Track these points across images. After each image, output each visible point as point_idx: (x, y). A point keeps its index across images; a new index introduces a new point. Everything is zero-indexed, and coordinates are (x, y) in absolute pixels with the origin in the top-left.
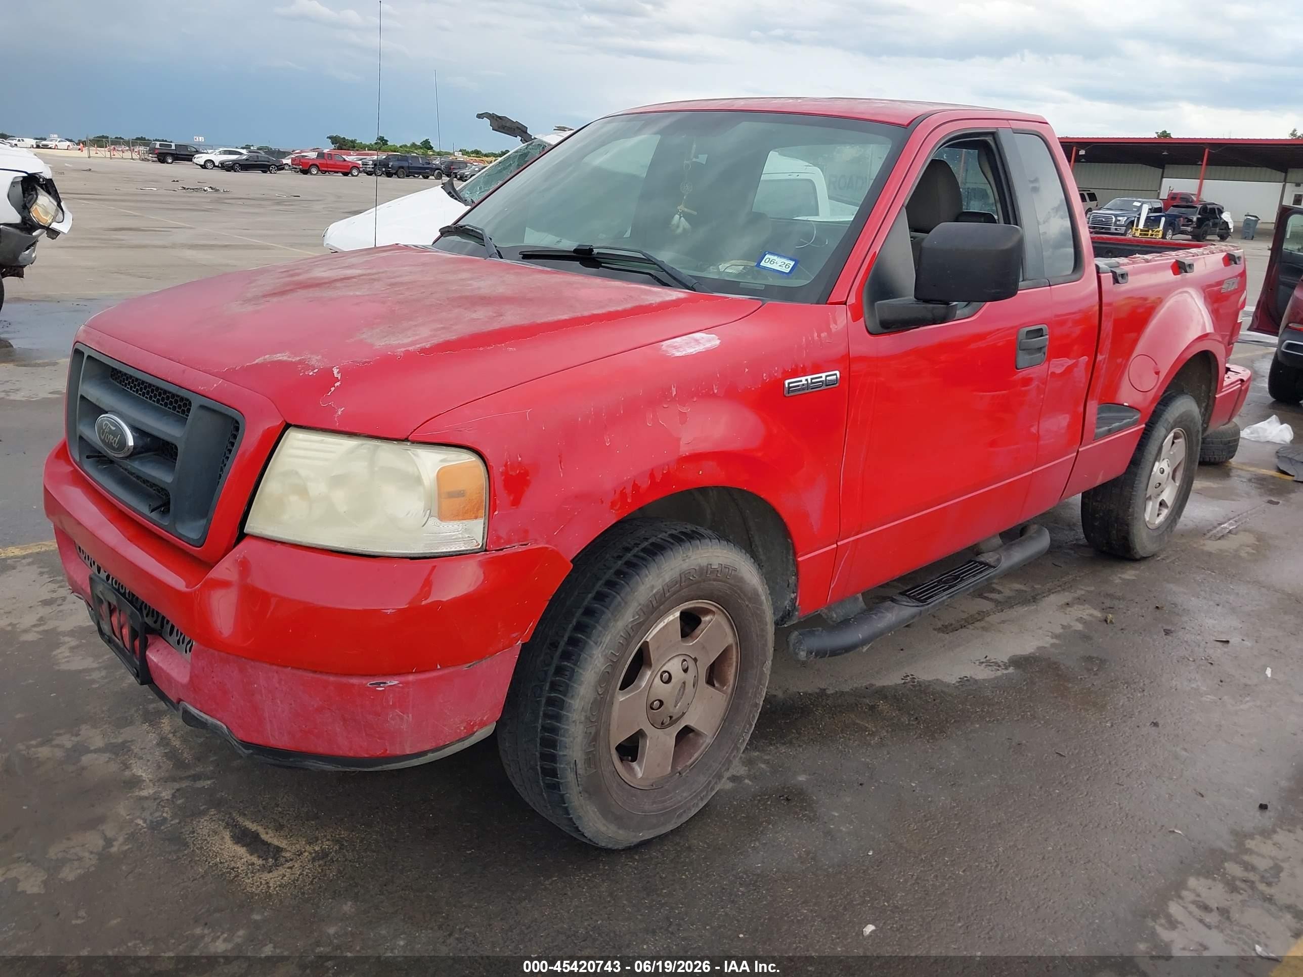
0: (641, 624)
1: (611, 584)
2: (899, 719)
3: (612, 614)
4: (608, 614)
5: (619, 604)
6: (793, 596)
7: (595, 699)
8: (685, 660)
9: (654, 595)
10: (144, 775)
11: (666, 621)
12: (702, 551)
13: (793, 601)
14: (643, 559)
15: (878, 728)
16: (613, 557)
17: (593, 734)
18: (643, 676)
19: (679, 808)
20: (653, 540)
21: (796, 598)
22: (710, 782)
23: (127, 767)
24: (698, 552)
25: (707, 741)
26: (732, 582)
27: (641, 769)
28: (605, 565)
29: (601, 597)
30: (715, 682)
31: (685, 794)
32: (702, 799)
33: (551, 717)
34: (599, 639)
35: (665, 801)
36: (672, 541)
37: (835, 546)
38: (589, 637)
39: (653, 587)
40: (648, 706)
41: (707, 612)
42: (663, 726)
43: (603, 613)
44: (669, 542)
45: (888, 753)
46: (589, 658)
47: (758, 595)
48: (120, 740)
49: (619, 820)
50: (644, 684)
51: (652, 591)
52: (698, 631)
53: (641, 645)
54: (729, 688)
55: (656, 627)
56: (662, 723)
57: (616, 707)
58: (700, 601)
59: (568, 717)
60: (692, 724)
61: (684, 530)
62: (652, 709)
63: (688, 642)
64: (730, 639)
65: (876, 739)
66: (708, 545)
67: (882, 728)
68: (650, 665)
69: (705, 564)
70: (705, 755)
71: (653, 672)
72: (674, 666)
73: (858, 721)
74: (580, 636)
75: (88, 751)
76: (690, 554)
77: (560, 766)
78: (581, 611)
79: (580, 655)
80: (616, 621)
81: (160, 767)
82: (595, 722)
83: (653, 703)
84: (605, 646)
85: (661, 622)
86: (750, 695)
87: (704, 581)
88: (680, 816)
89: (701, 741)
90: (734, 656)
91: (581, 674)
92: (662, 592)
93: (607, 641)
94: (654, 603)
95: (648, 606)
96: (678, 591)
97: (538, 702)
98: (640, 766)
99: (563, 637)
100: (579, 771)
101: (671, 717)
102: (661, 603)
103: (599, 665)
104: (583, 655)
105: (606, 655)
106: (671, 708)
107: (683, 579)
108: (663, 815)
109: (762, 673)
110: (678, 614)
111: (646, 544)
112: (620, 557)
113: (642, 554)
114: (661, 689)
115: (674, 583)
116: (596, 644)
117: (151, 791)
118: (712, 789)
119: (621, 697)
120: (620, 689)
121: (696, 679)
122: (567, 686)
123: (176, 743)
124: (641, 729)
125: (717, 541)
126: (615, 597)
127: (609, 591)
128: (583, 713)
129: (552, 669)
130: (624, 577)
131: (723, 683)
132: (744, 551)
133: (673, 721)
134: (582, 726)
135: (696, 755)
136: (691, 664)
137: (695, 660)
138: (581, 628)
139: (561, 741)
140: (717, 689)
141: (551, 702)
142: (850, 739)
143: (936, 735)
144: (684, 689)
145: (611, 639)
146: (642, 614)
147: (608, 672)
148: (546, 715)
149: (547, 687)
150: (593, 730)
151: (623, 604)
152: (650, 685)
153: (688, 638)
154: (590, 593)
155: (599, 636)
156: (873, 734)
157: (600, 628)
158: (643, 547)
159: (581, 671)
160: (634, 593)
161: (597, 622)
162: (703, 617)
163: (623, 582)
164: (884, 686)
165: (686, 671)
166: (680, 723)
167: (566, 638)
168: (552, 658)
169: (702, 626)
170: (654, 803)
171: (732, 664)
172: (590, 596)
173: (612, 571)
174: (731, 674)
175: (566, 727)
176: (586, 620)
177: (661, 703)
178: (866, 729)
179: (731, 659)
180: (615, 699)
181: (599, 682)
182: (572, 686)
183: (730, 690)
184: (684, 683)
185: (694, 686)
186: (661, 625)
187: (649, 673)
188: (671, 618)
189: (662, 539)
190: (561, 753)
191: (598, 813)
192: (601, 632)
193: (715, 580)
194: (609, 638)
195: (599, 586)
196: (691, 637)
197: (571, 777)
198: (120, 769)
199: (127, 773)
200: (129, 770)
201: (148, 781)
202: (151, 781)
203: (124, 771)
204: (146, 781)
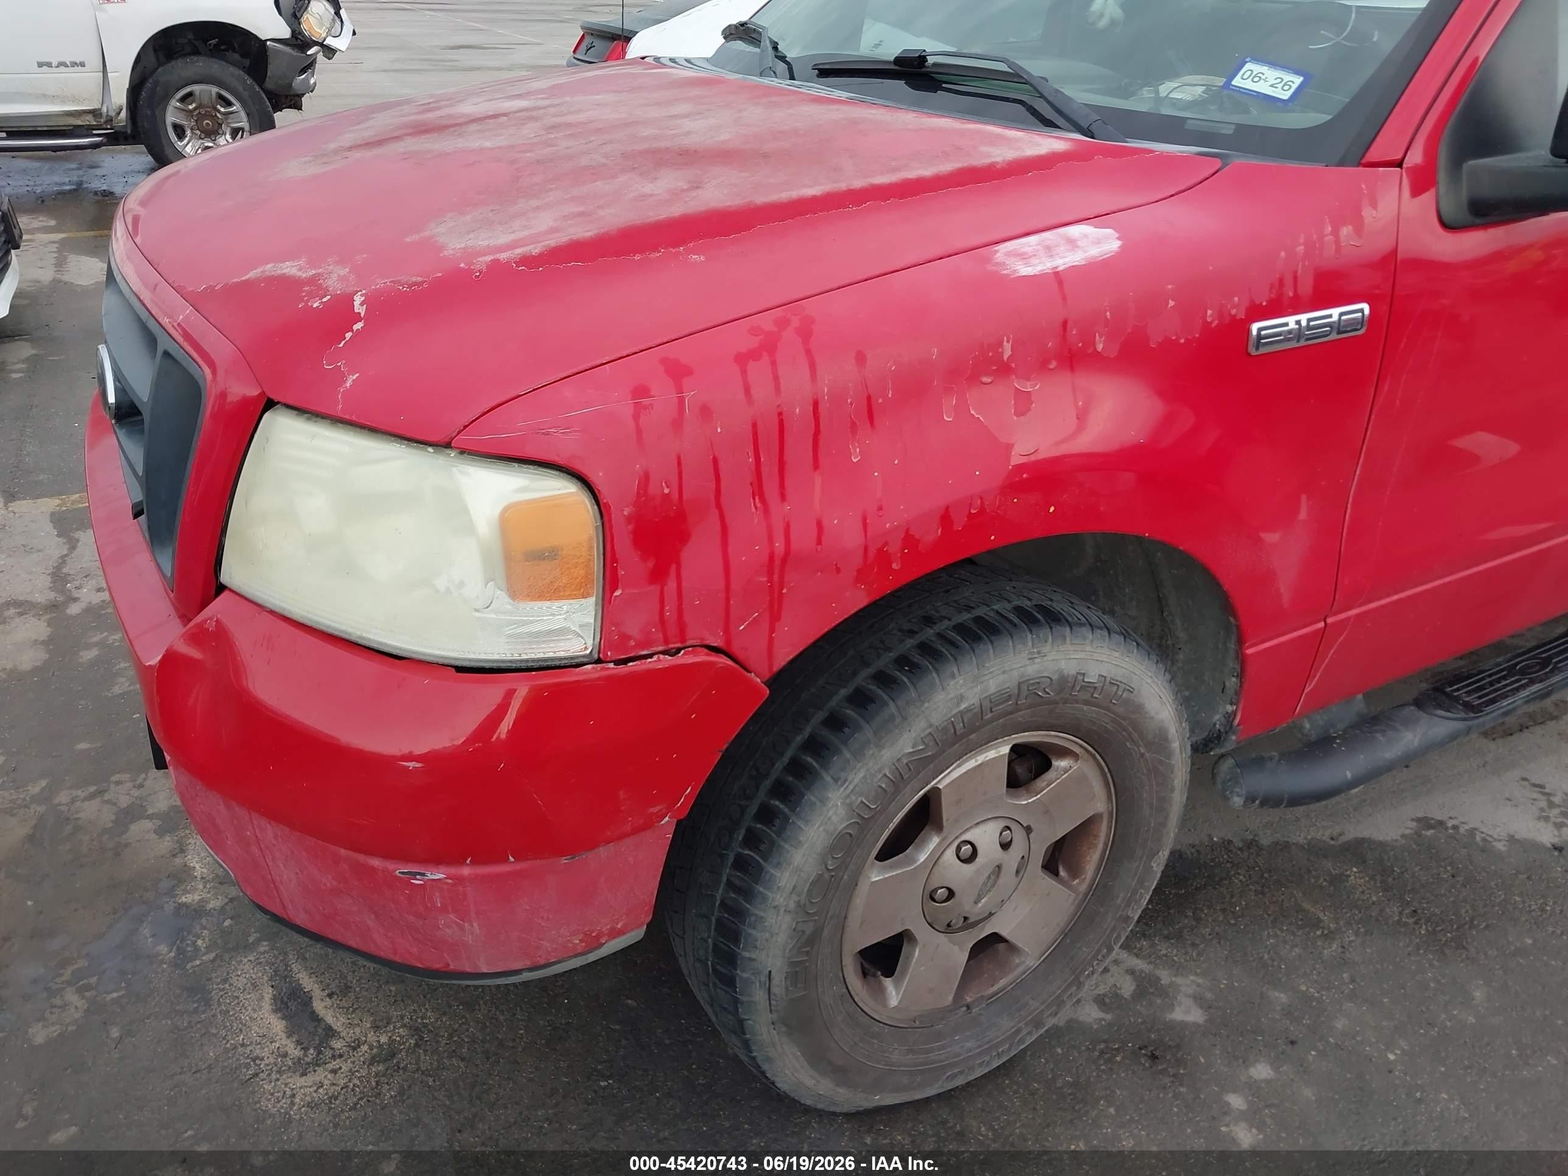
0: (925, 762)
1: (885, 680)
2: (1382, 911)
3: (875, 733)
4: (868, 732)
5: (892, 718)
6: (1230, 708)
7: (820, 877)
8: (1008, 828)
9: (962, 713)
11: (981, 759)
12: (1071, 648)
13: (1230, 717)
14: (953, 644)
15: (1342, 923)
16: (901, 630)
17: (808, 933)
18: (924, 842)
19: (951, 1066)
20: (981, 611)
21: (1235, 713)
22: (1018, 1031)
24: (1062, 648)
25: (1028, 963)
26: (1121, 710)
27: (897, 994)
28: (882, 642)
29: (862, 700)
30: (1061, 869)
31: (969, 1045)
32: (999, 1055)
33: (738, 890)
34: (843, 775)
35: (932, 1050)
36: (1016, 620)
37: (1322, 624)
38: (825, 766)
39: (961, 698)
40: (927, 893)
41: (1064, 753)
42: (949, 929)
43: (858, 728)
44: (1011, 622)
45: (1353, 981)
46: (818, 804)
47: (1166, 739)
49: (841, 1074)
50: (922, 858)
51: (958, 705)
52: (1041, 782)
53: (929, 791)
54: (1082, 884)
55: (959, 766)
56: (949, 925)
57: (863, 890)
58: (1053, 733)
59: (765, 898)
60: (1004, 933)
61: (1047, 603)
62: (934, 900)
63: (1018, 797)
64: (1099, 803)
65: (1334, 946)
66: (1085, 638)
67: (1349, 924)
68: (939, 827)
69: (1073, 672)
70: (1019, 985)
71: (943, 840)
72: (986, 836)
73: (1306, 905)
74: (809, 759)
75: (144, 816)
76: (1046, 649)
77: (742, 974)
78: (821, 715)
79: (803, 795)
80: (880, 747)
82: (814, 914)
83: (936, 890)
84: (851, 787)
85: (970, 758)
86: (1119, 901)
87: (1065, 702)
88: (953, 1077)
89: (1017, 961)
90: (1103, 832)
91: (800, 828)
92: (978, 710)
93: (856, 781)
94: (959, 726)
95: (945, 730)
96: (1011, 713)
97: (722, 857)
98: (897, 986)
99: (782, 754)
100: (774, 990)
101: (966, 918)
102: (971, 729)
103: (835, 819)
104: (810, 797)
105: (850, 805)
106: (966, 904)
107: (1024, 693)
108: (922, 1072)
109: (1148, 869)
110: (1006, 750)
111: (965, 617)
112: (912, 633)
113: (953, 635)
114: (953, 872)
115: (1004, 696)
116: (836, 780)
118: (1021, 1041)
119: (876, 874)
120: (876, 858)
121: (1024, 861)
122: (772, 843)
124: (907, 930)
125: (1105, 633)
126: (886, 704)
127: (880, 692)
128: (795, 898)
129: (753, 809)
130: (910, 671)
131: (1075, 872)
132: (1154, 657)
133: (968, 924)
134: (788, 918)
135: (1002, 982)
136: (1019, 836)
137: (1028, 830)
138: (817, 747)
139: (750, 935)
140: (1062, 882)
141: (741, 864)
142: (1285, 942)
143: (1447, 951)
144: (998, 876)
145: (865, 777)
146: (932, 743)
147: (851, 835)
148: (730, 884)
149: (740, 835)
150: (809, 928)
151: (898, 720)
152: (935, 860)
153: (1022, 790)
154: (845, 687)
155: (843, 769)
156: (1329, 936)
157: (848, 755)
158: (960, 621)
159: (800, 823)
160: (923, 702)
161: (845, 743)
162: (1057, 759)
163: (905, 679)
164: (1363, 839)
165: (1005, 846)
166: (984, 927)
167: (786, 759)
168: (757, 788)
169: (1050, 775)
170: (910, 1051)
171: (1095, 846)
172: (844, 692)
173: (893, 655)
174: (1092, 860)
175: (761, 914)
176: (826, 733)
177: (951, 894)
178: (1317, 923)
179: (1096, 836)
180: (861, 879)
181: (832, 849)
182: (779, 846)
183: (1083, 888)
184: (999, 867)
185: (1017, 872)
186: (971, 764)
187: (934, 841)
188: (991, 754)
189: (997, 612)
190: (746, 954)
191: (802, 1058)
192: (848, 761)
193: (1086, 703)
194: (861, 775)
195: (862, 678)
196: (1028, 791)
197: (759, 996)
198: (171, 851)
199: (178, 861)
200: (183, 855)
201: (199, 877)
202: (202, 878)
203: (174, 856)
204: (196, 877)
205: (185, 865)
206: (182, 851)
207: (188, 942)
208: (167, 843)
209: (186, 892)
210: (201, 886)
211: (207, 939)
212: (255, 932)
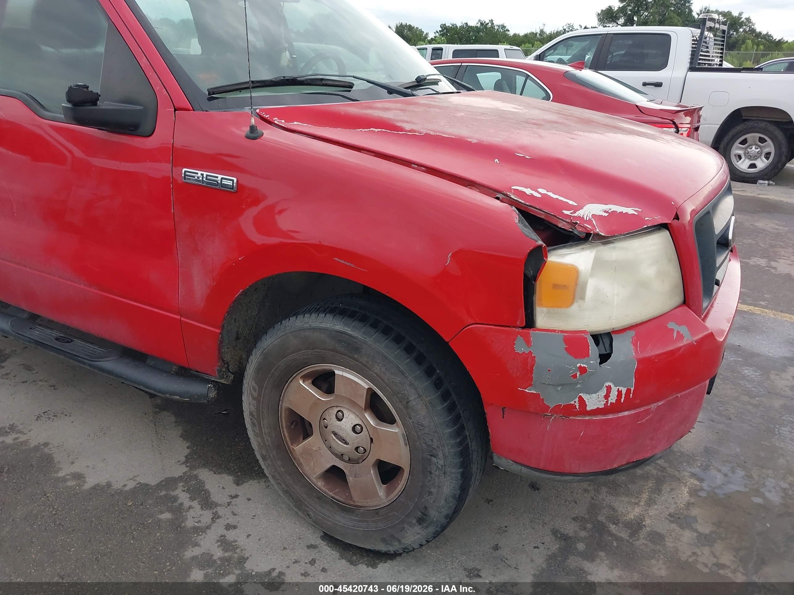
10: (685, 492)
23: (689, 505)
48: (674, 526)
75: (700, 534)
81: (672, 490)
117: (692, 480)
123: (645, 496)
198: (694, 506)
199: (693, 500)
200: (689, 501)
201: (687, 487)
202: (686, 486)
203: (693, 504)
204: (688, 488)
205: (690, 496)
206: (689, 503)
207: (703, 467)
208: (695, 512)
209: (696, 485)
210: (688, 483)
211: (696, 464)
212: (676, 455)
